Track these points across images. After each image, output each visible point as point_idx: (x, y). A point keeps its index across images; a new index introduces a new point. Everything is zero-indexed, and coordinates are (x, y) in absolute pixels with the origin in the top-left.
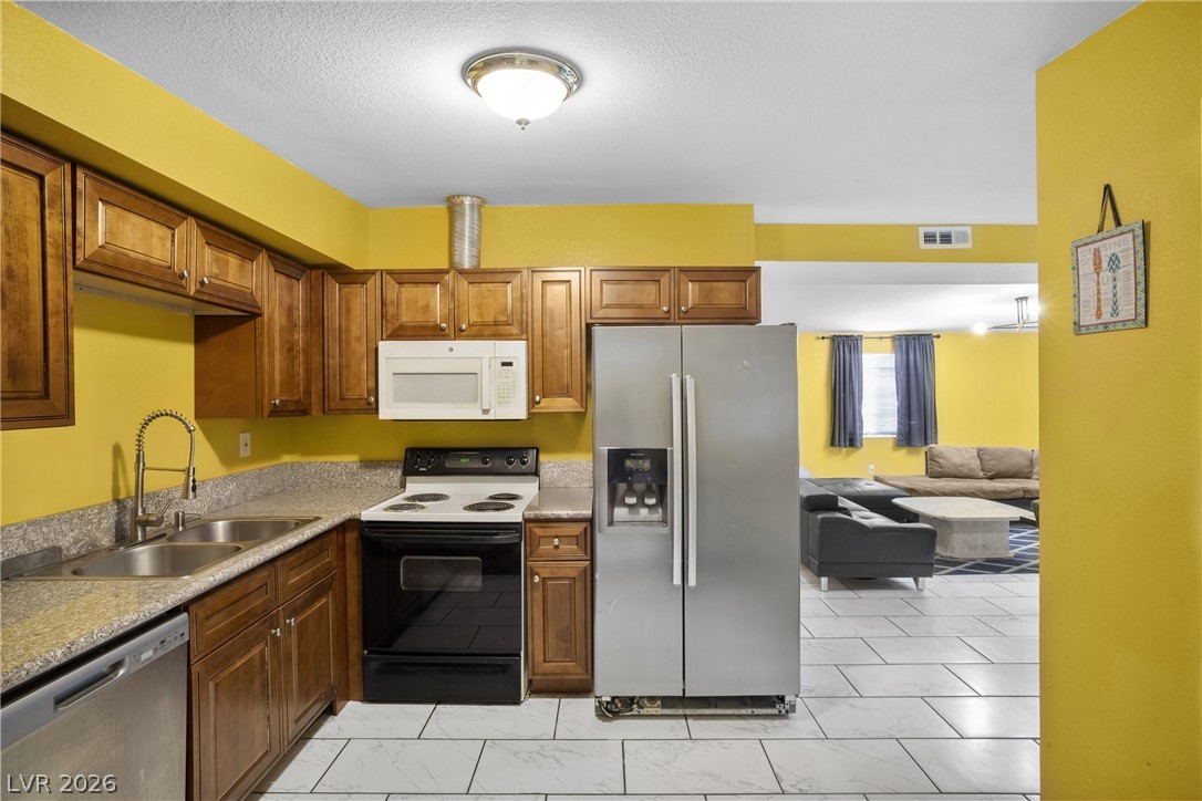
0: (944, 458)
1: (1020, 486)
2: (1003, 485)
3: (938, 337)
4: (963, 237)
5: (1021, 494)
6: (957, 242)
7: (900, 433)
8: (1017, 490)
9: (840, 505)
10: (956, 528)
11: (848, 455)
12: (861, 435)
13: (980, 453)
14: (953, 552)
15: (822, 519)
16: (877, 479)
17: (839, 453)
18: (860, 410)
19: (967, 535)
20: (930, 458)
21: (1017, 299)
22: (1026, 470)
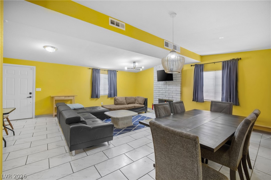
0: (118, 100)
1: (133, 106)
2: (130, 106)
3: (118, 71)
4: (123, 26)
5: (134, 107)
6: (121, 27)
7: (109, 94)
8: (133, 107)
9: (81, 120)
10: (120, 120)
11: (96, 100)
12: (100, 95)
13: (126, 98)
14: (119, 126)
15: (71, 128)
16: (102, 106)
17: (94, 100)
18: (99, 88)
19: (123, 121)
20: (115, 100)
21: (133, 62)
22: (134, 102)
